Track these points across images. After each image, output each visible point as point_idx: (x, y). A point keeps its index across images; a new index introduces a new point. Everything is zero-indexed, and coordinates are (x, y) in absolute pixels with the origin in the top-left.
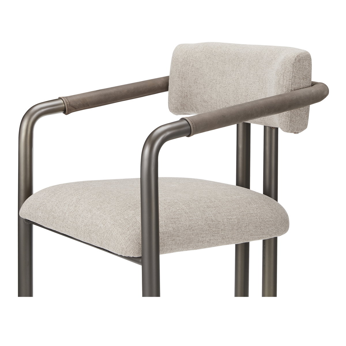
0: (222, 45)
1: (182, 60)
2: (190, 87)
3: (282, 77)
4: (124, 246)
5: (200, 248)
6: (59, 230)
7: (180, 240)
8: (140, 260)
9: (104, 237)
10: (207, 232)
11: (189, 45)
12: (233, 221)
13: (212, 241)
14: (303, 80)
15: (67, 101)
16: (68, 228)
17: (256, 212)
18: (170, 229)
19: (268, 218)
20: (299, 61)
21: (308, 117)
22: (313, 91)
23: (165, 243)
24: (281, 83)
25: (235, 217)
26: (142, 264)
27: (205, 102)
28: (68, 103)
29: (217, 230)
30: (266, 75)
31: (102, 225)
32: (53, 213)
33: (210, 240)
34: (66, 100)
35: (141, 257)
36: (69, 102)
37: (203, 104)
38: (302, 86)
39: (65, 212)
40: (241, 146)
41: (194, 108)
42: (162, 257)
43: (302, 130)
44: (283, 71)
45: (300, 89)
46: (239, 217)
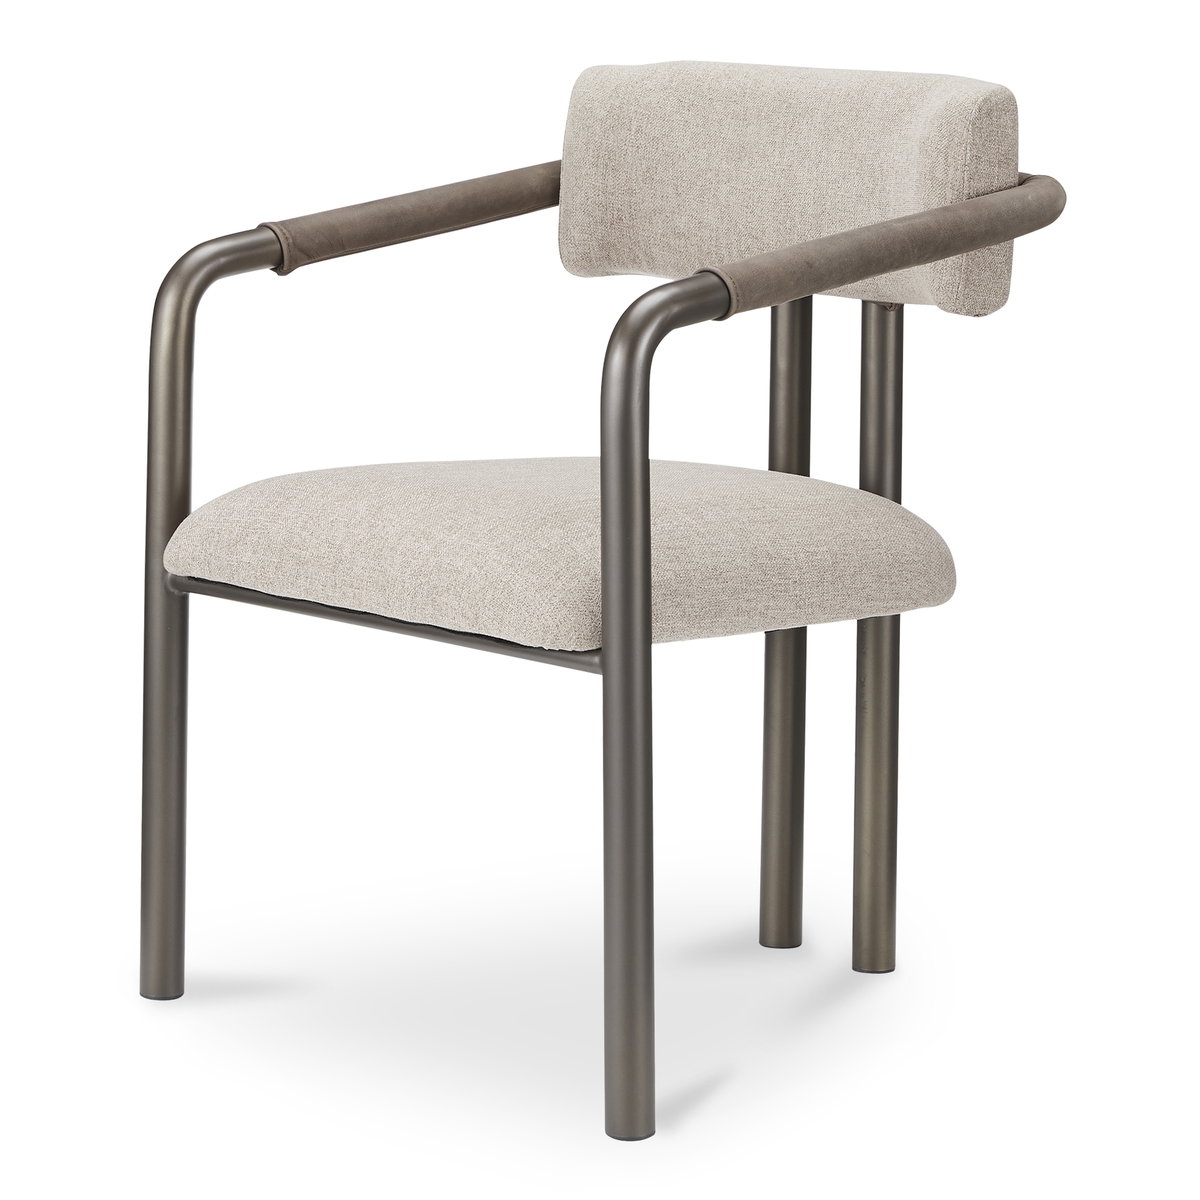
0: (731, 70)
1: (604, 113)
2: (631, 192)
3: (941, 160)
4: (550, 622)
5: (741, 631)
6: (320, 595)
7: (693, 606)
8: (596, 659)
9: (486, 601)
10: (759, 587)
11: (621, 69)
12: (821, 560)
13: (771, 613)
14: (1000, 167)
15: (288, 235)
16: (352, 586)
17: (875, 537)
18: (669, 575)
19: (907, 553)
20: (989, 114)
21: (1009, 271)
22: (1030, 197)
23: (659, 612)
24: (939, 175)
25: (825, 548)
26: (603, 669)
27: (680, 235)
28: (291, 241)
29: (782, 581)
30: (882, 155)
31: (475, 569)
32: (294, 551)
33: (767, 608)
34: (285, 231)
35: (600, 649)
36: (293, 238)
37: (672, 243)
38: (996, 184)
39: (338, 542)
40: (782, 364)
41: (641, 256)
42: (657, 649)
43: (997, 306)
44: (945, 142)
45: (992, 192)
46: (836, 548)
